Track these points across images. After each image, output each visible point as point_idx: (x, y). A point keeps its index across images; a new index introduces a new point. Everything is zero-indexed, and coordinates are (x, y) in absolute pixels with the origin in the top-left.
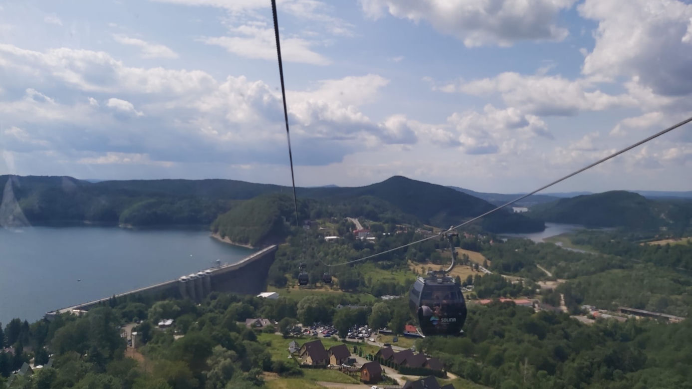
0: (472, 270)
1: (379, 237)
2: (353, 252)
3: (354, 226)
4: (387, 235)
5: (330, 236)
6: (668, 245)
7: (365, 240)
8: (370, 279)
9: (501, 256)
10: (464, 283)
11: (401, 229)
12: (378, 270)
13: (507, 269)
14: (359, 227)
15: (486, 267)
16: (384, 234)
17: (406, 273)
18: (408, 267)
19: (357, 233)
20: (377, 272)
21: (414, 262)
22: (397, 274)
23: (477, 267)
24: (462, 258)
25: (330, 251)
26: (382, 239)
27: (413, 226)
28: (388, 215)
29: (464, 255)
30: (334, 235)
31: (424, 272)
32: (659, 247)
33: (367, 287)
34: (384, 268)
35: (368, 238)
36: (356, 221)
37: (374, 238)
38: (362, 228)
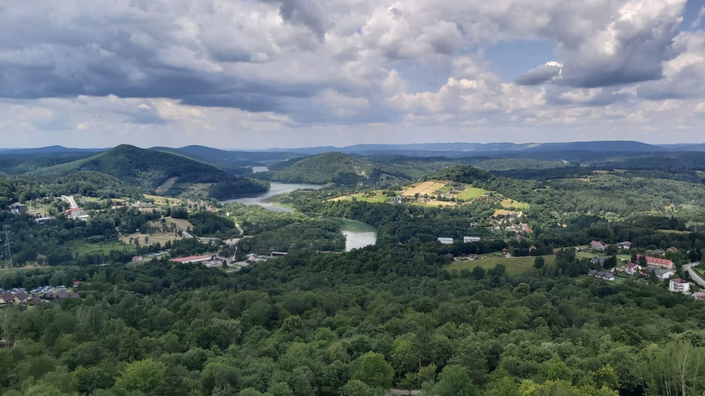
0: (176, 236)
1: (92, 214)
2: (65, 232)
3: (67, 206)
4: (101, 212)
5: (41, 217)
6: (339, 201)
7: (77, 219)
8: (77, 254)
9: (204, 222)
10: (163, 247)
11: (118, 204)
12: (88, 245)
13: (205, 233)
14: (74, 205)
15: (188, 231)
16: (98, 211)
17: (113, 244)
18: (118, 239)
19: (70, 213)
20: (87, 247)
21: (125, 234)
22: (106, 246)
23: (180, 233)
24: (169, 226)
25: (40, 232)
26: (94, 216)
27: (133, 199)
28: (108, 190)
29: (172, 224)
30: (45, 216)
31: (130, 242)
32: (334, 203)
33: (74, 260)
34: (94, 242)
35: (81, 216)
36: (70, 199)
37: (87, 216)
38: (76, 206)
